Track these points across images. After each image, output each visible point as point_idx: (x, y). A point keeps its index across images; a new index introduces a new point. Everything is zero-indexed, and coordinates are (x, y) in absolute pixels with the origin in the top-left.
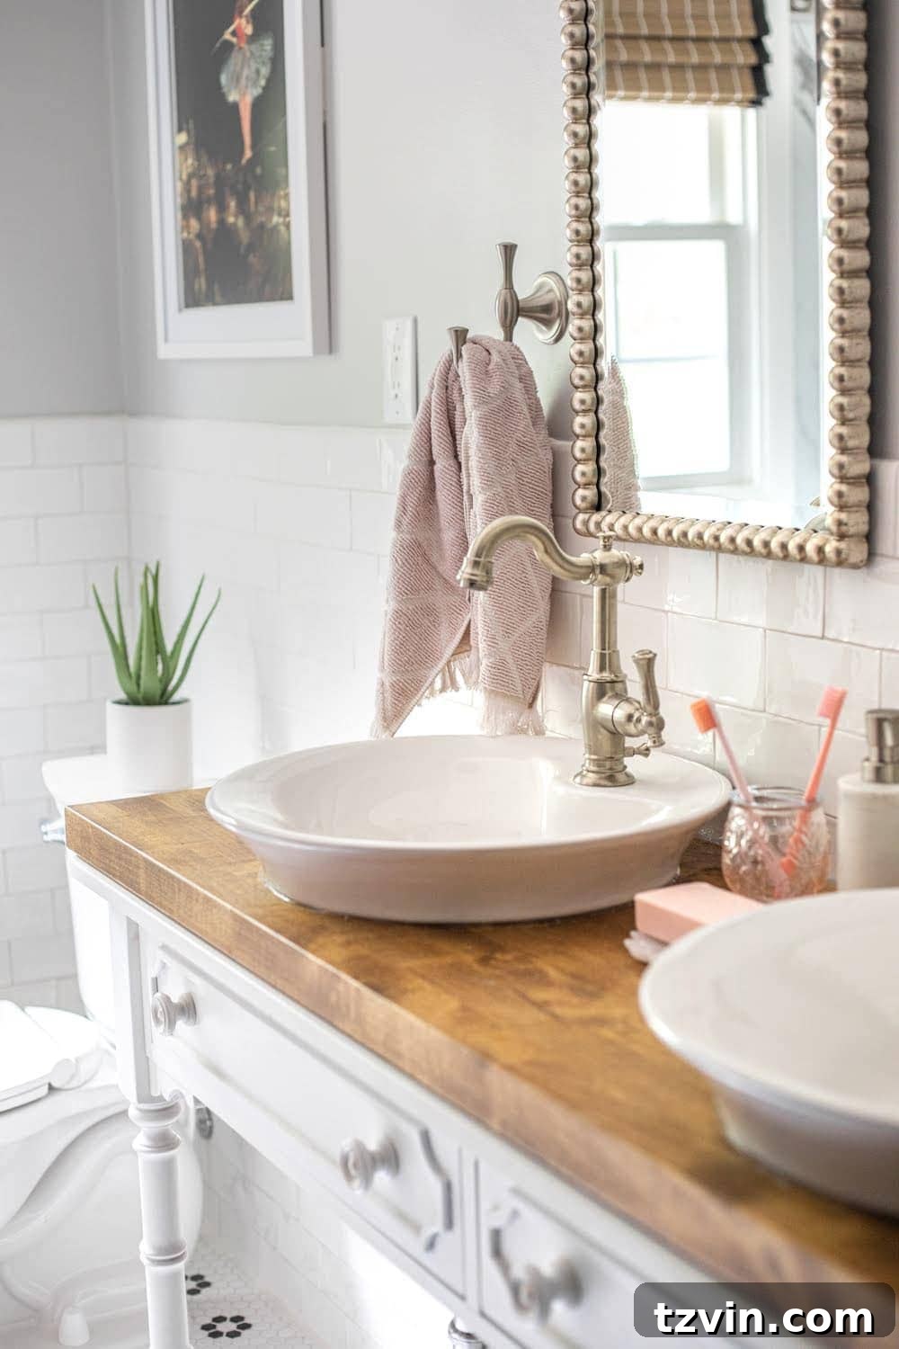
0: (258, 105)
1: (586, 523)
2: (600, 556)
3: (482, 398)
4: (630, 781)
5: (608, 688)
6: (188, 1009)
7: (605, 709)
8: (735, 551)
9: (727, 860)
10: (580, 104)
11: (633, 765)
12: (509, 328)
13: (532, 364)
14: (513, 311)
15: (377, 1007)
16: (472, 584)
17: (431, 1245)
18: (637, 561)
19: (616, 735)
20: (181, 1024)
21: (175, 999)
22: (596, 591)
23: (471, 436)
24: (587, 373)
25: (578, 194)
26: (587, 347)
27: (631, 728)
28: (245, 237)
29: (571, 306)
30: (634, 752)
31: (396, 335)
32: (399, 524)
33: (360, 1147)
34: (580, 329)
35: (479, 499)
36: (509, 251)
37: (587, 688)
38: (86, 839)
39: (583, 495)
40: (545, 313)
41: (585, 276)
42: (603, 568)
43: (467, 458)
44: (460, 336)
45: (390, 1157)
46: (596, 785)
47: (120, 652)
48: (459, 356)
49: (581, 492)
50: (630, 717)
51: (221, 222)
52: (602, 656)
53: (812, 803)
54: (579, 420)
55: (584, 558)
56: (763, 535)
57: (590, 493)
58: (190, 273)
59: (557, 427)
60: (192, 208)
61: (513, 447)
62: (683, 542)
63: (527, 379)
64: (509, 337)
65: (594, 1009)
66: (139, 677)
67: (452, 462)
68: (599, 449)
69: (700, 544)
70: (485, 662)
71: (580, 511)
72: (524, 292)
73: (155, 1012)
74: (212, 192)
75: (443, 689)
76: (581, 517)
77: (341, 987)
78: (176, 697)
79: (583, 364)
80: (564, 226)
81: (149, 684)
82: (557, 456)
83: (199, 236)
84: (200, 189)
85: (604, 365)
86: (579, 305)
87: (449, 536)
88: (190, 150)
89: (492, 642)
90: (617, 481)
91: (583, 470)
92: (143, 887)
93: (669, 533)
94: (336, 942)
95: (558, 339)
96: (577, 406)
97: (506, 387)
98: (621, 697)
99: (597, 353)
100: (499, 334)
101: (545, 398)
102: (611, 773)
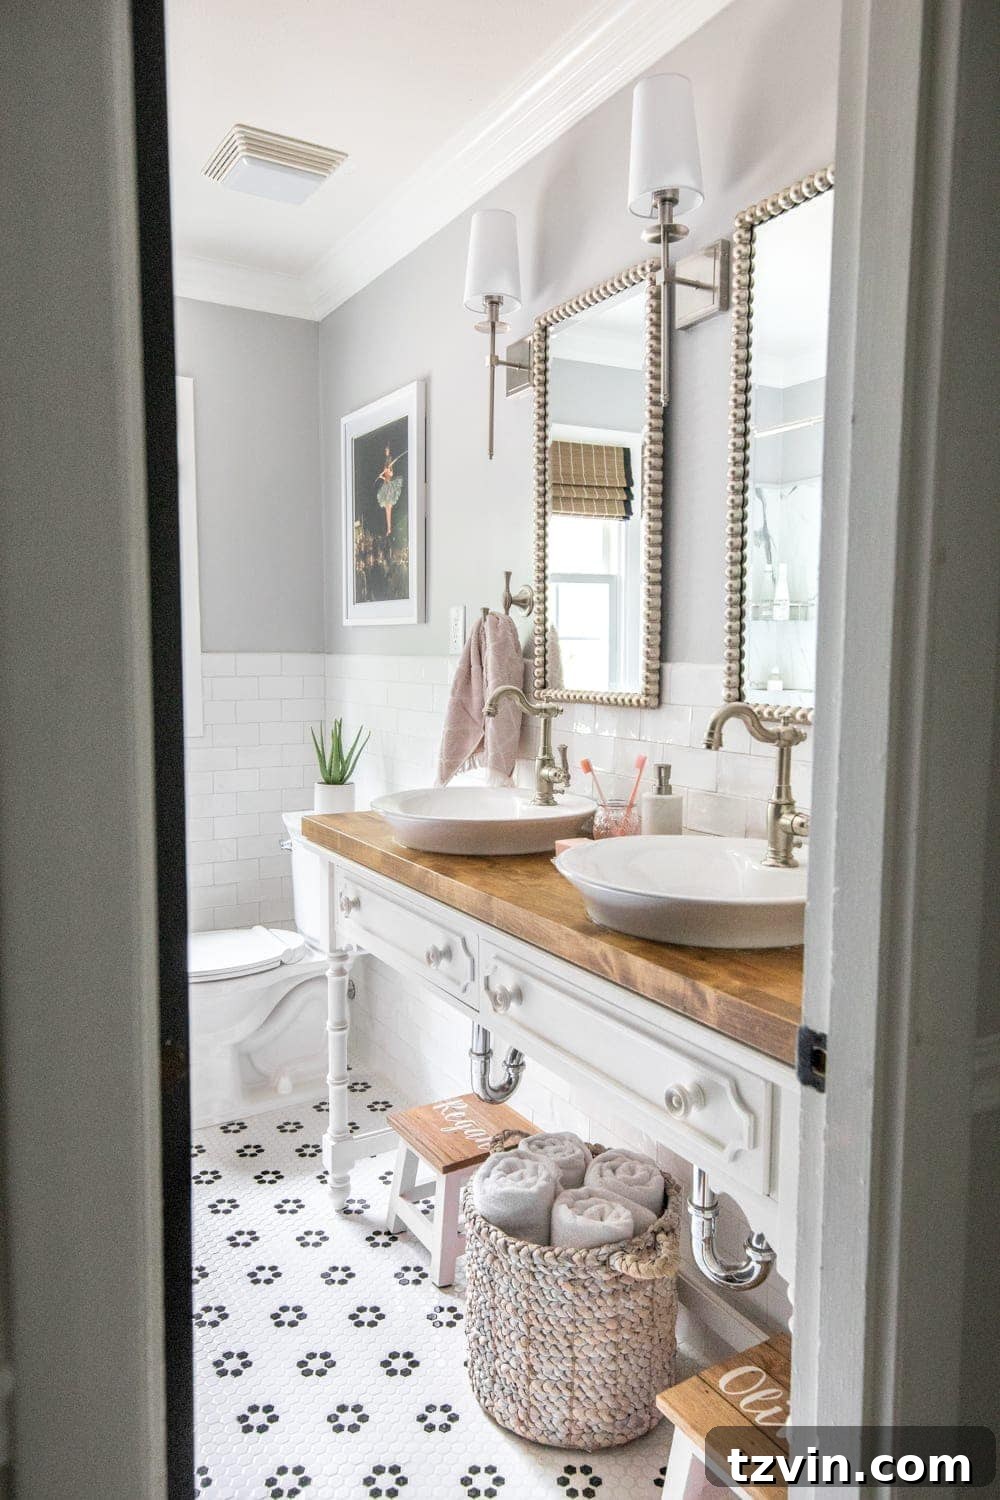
0: (395, 509)
1: (539, 694)
2: (544, 705)
3: (495, 638)
4: (555, 804)
5: (547, 762)
6: (356, 904)
7: (546, 772)
8: (602, 704)
9: (595, 829)
10: (541, 510)
11: (557, 797)
12: (507, 608)
13: (517, 626)
14: (509, 601)
15: (445, 881)
16: (489, 714)
17: (465, 990)
18: (560, 709)
19: (550, 783)
20: (353, 910)
21: (351, 899)
22: (542, 720)
23: (489, 656)
24: (541, 628)
25: (539, 550)
26: (541, 617)
27: (556, 779)
28: (387, 569)
29: (535, 599)
30: (558, 792)
31: (456, 613)
32: (453, 693)
33: (435, 949)
34: (538, 609)
35: (491, 683)
36: (508, 575)
37: (537, 763)
38: (312, 829)
39: (538, 682)
40: (523, 603)
41: (541, 586)
42: (545, 710)
43: (486, 665)
44: (486, 611)
45: (448, 953)
46: (540, 805)
47: (322, 758)
48: (485, 620)
49: (537, 680)
50: (555, 775)
51: (376, 562)
52: (544, 749)
53: (632, 805)
54: (537, 649)
55: (538, 705)
56: (614, 696)
57: (541, 681)
58: (359, 586)
59: (528, 653)
60: (361, 556)
61: (507, 660)
62: (580, 701)
63: (514, 632)
64: (507, 613)
65: (537, 882)
66: (330, 771)
67: (479, 666)
68: (545, 662)
69: (588, 701)
70: (490, 754)
71: (536, 689)
72: (514, 593)
73: (341, 905)
74: (371, 548)
75: (469, 768)
76: (537, 691)
77: (430, 876)
78: (348, 781)
79: (540, 624)
80: (532, 565)
81: (336, 775)
82: (526, 666)
83: (364, 569)
84: (366, 547)
85: (548, 625)
86: (538, 599)
87: (476, 699)
88: (361, 529)
89: (494, 746)
90: (552, 677)
91: (538, 671)
92: (339, 846)
93: (575, 697)
94: (427, 860)
95: (529, 614)
96: (536, 643)
97: (505, 633)
98: (552, 766)
99: (545, 620)
100: (503, 611)
101: (522, 641)
102: (547, 800)
